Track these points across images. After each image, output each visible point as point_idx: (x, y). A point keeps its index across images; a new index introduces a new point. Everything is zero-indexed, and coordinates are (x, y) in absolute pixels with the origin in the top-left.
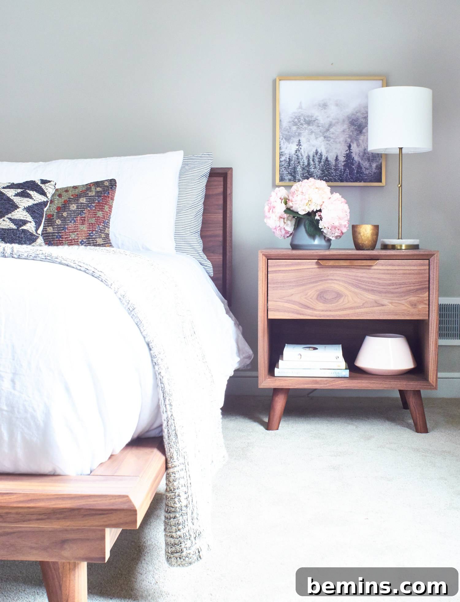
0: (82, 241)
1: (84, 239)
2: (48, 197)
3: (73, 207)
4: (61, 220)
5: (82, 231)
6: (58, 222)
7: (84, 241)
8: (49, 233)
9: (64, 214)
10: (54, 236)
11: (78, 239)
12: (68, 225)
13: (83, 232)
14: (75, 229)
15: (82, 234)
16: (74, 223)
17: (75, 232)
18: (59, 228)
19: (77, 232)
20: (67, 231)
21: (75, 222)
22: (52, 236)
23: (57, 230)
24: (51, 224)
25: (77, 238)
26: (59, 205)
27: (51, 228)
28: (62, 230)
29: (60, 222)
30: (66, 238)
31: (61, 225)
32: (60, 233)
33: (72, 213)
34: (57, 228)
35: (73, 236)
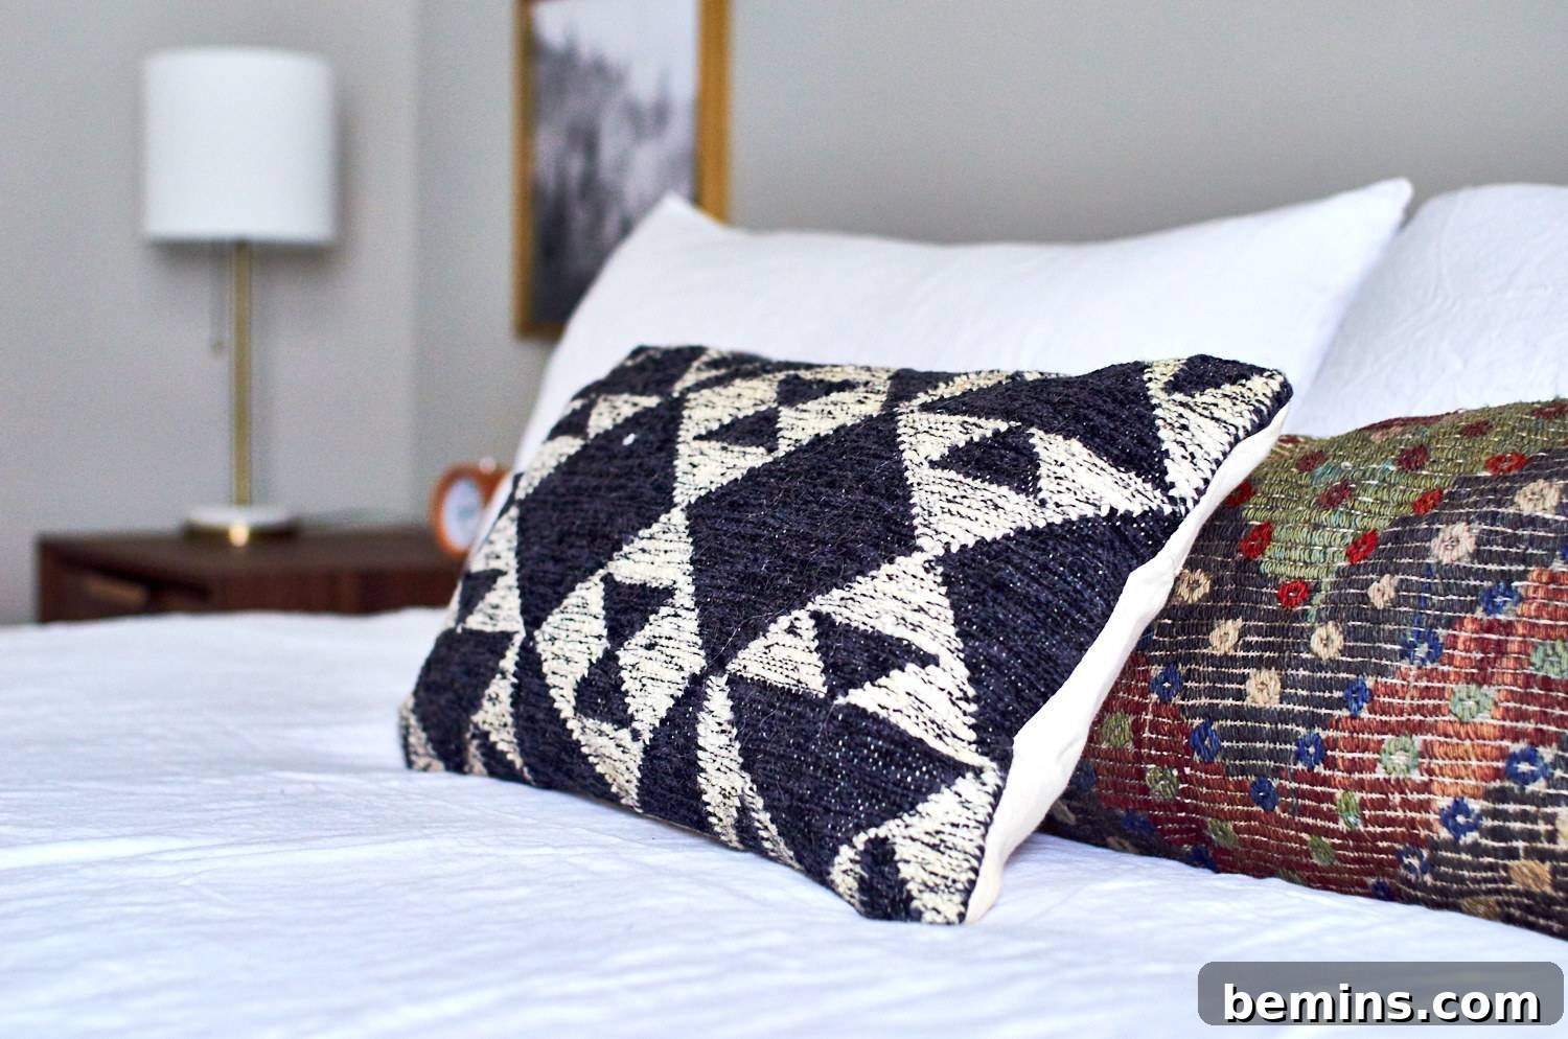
0: (1459, 807)
1: (1474, 797)
2: (1172, 485)
3: (1454, 543)
4: (1349, 634)
5: (1466, 729)
6: (1326, 641)
7: (1467, 813)
8: (1256, 714)
9: (1372, 591)
10: (1286, 737)
11: (1425, 787)
12: (1381, 671)
13: (1468, 743)
14: (1420, 709)
15: (1460, 751)
16: (1429, 666)
17: (1418, 728)
18: (1328, 685)
19: (1429, 737)
20: (1365, 714)
21: (1435, 654)
22: (1276, 737)
23: (1304, 701)
24: (1279, 648)
25: (1426, 778)
26: (1372, 524)
27: (1271, 677)
28: (1340, 704)
29: (1338, 641)
30: (1353, 766)
31: (1335, 665)
32: (1325, 722)
33: (1428, 589)
34: (1311, 690)
35: (1400, 759)
